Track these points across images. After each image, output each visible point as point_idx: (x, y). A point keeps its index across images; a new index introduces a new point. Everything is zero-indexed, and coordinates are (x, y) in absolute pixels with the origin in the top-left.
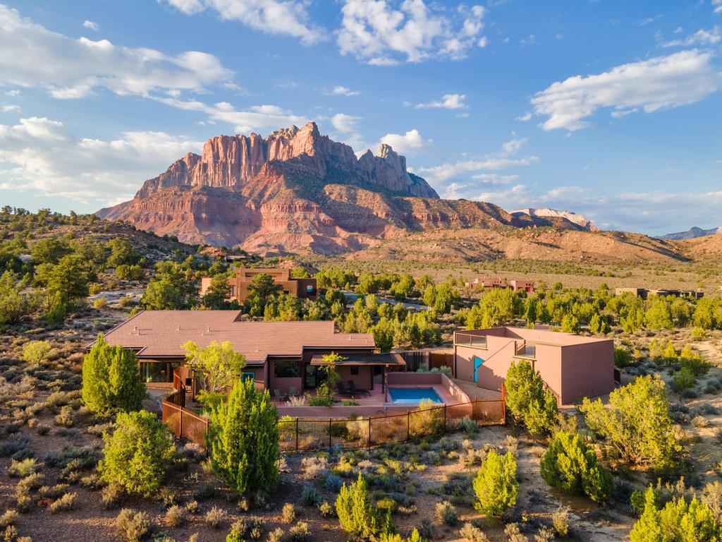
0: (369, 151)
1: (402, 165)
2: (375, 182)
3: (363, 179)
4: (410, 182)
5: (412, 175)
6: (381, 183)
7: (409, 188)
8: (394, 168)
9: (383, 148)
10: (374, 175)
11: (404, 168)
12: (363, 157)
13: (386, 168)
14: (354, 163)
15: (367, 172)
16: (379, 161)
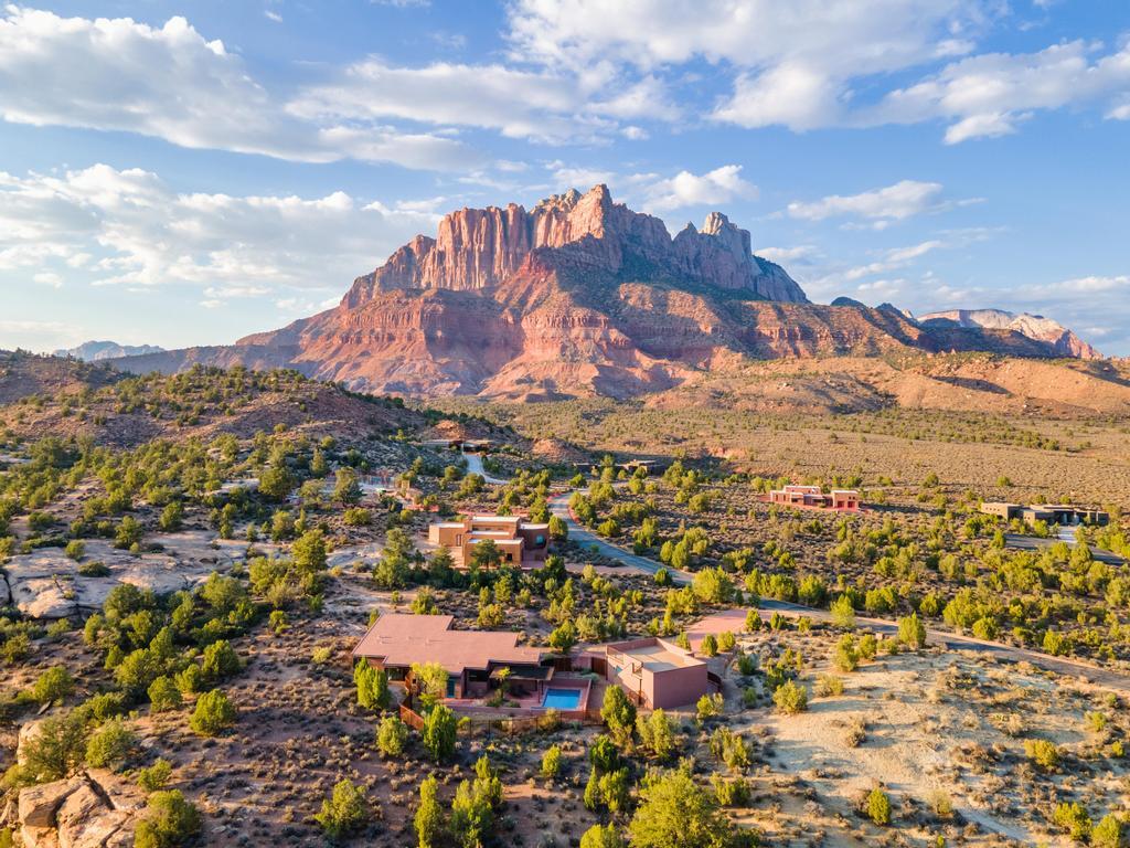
0: (691, 225)
1: (743, 244)
2: (699, 274)
3: (679, 270)
4: (757, 271)
5: (760, 261)
6: (709, 275)
7: (755, 281)
8: (729, 250)
9: (714, 218)
10: (697, 262)
11: (747, 249)
12: (681, 235)
13: (717, 251)
14: (666, 244)
15: (687, 259)
16: (706, 239)
